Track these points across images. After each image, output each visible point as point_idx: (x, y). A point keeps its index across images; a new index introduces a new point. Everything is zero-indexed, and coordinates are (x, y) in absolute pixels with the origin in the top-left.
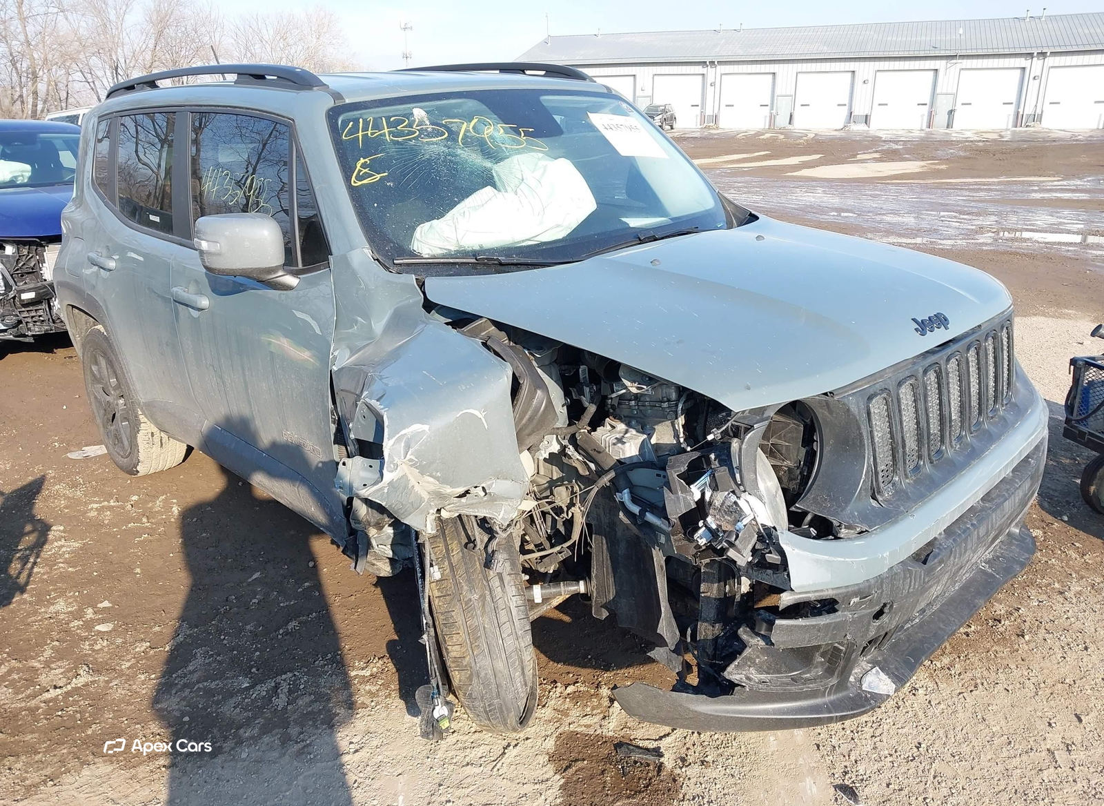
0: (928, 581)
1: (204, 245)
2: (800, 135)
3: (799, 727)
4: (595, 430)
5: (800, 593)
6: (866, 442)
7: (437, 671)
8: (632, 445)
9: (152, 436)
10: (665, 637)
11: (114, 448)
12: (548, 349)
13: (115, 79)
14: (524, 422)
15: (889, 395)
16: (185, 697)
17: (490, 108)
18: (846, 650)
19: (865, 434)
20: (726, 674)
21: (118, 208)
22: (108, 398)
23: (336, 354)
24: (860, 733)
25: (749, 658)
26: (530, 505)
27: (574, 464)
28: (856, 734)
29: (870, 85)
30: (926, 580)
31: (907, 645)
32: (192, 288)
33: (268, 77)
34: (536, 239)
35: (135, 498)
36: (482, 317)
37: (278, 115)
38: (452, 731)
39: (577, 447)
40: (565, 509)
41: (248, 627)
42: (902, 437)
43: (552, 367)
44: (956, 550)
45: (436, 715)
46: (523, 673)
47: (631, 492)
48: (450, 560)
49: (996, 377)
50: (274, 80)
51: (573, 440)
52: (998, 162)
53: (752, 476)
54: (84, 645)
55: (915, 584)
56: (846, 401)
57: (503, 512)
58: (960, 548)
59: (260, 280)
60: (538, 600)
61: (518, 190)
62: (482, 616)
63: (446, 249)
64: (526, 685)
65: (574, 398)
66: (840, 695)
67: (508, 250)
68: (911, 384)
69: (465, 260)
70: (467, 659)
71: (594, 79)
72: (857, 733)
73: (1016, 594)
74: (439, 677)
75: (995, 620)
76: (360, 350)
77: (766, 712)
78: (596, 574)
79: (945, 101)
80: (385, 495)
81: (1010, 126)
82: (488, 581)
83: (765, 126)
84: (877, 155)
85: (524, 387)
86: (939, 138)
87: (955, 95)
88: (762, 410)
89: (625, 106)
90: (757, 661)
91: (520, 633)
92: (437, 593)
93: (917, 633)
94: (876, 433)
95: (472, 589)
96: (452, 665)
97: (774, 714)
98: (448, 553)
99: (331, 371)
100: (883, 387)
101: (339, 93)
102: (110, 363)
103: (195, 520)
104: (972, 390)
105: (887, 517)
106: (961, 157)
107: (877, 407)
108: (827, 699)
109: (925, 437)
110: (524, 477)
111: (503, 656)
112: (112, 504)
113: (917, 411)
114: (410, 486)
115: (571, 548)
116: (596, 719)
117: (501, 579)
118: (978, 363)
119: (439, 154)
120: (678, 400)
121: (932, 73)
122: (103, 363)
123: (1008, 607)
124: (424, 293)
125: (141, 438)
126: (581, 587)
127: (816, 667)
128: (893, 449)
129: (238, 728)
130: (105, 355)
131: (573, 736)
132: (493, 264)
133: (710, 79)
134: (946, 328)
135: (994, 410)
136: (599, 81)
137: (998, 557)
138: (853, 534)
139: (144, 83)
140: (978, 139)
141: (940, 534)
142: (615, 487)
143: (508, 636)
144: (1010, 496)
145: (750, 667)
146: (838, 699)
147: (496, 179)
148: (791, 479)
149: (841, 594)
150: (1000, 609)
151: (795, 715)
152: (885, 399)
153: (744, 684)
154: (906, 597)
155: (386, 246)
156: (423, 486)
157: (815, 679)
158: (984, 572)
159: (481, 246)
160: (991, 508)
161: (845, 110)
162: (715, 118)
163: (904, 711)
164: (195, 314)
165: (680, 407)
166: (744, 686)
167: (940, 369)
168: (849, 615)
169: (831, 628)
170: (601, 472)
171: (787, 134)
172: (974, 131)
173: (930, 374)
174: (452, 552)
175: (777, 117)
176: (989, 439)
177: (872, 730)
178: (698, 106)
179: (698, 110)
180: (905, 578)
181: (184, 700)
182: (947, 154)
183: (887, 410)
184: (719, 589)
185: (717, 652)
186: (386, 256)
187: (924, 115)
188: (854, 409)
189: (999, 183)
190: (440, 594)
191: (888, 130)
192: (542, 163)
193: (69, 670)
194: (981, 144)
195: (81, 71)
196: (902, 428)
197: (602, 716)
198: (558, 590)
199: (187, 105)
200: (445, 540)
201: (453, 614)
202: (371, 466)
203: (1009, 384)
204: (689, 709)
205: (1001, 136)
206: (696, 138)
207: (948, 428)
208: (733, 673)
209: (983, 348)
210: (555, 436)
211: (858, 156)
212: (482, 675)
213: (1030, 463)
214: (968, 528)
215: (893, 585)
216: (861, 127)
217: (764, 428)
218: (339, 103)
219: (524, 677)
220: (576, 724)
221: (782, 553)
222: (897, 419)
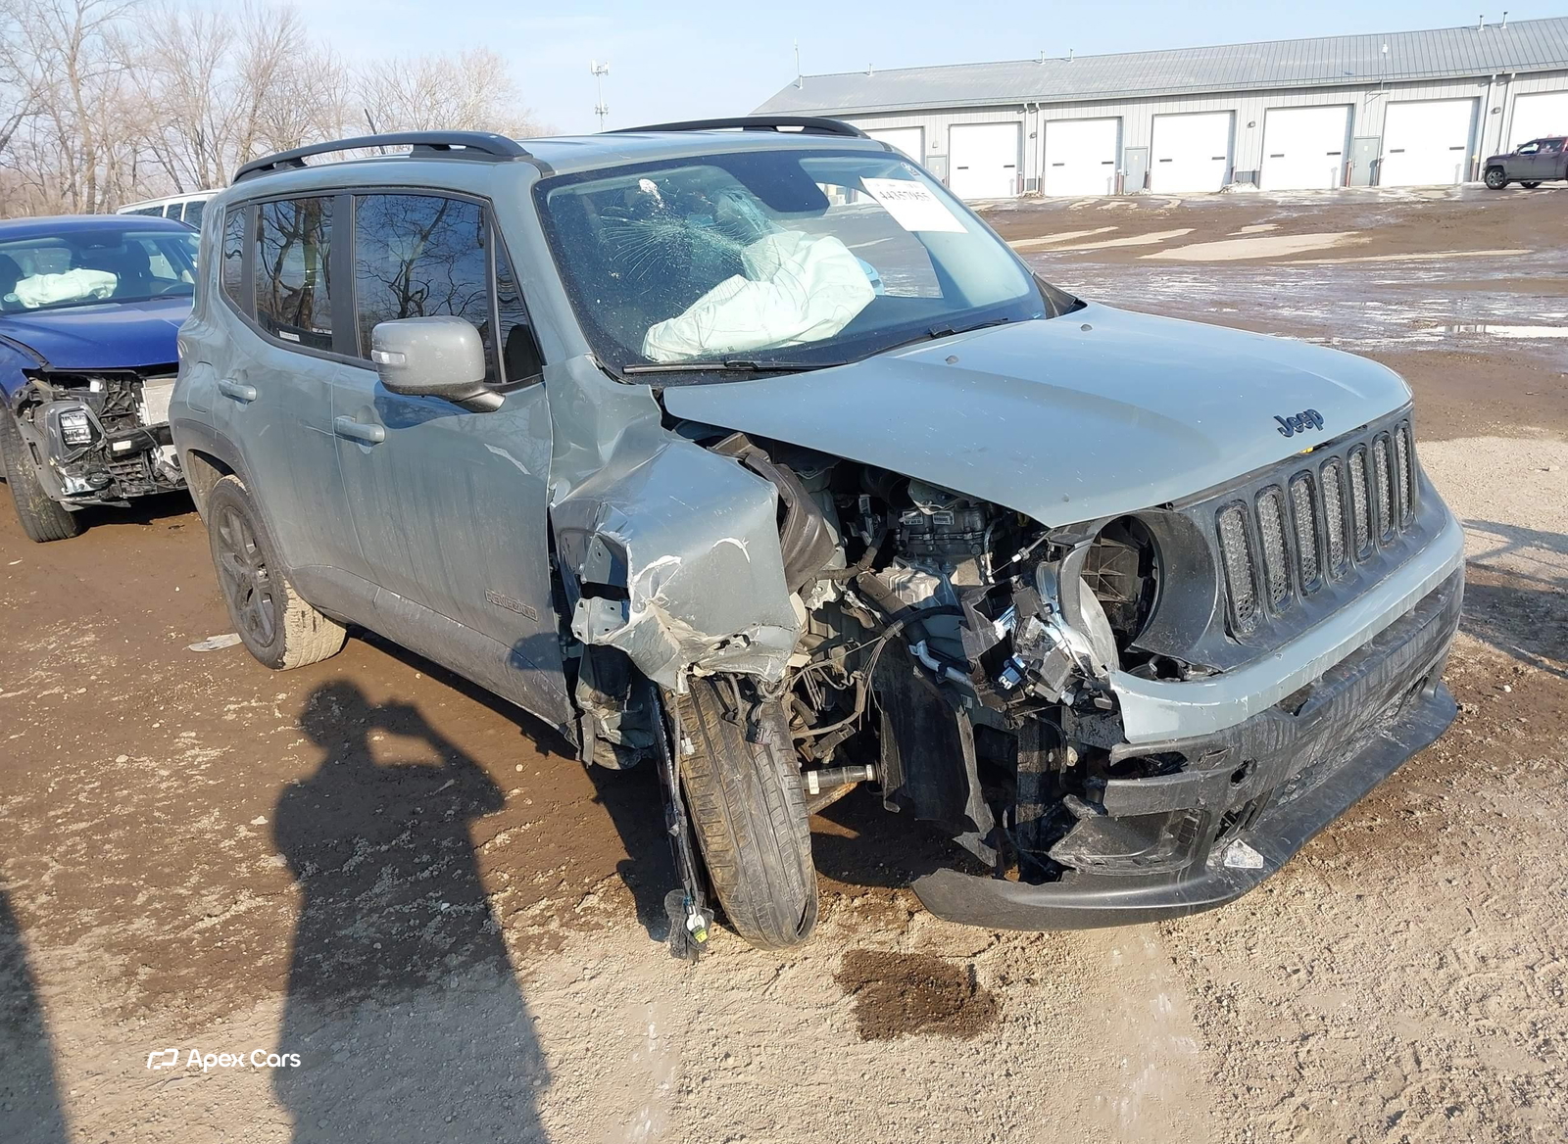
0: (1302, 737)
1: (385, 358)
2: (1160, 202)
3: (1146, 920)
4: (880, 571)
5: (1136, 745)
6: (1217, 564)
7: (691, 870)
8: (929, 587)
9: (303, 616)
10: (975, 821)
11: (251, 635)
12: (820, 470)
13: (200, 157)
14: (793, 555)
15: (1244, 507)
16: (374, 923)
17: (736, 177)
18: (1200, 822)
19: (1214, 555)
20: (1050, 854)
21: (256, 322)
22: (243, 570)
23: (554, 487)
24: (1228, 944)
25: (1080, 837)
26: (800, 660)
27: (855, 615)
28: (1223, 945)
29: (1258, 129)
30: (1299, 735)
31: (1283, 825)
32: (360, 417)
33: (452, 147)
34: (799, 338)
35: (282, 696)
36: (736, 431)
37: (470, 194)
38: (712, 951)
39: (858, 593)
40: (846, 674)
41: (444, 843)
42: (1264, 560)
43: (825, 495)
44: (1337, 701)
45: (690, 926)
46: (800, 870)
47: (928, 645)
48: (707, 734)
49: (1391, 491)
50: (462, 150)
51: (853, 584)
52: (1444, 231)
53: (1075, 607)
54: (240, 867)
55: (1283, 739)
56: (1188, 514)
57: (769, 666)
58: (1344, 698)
59: (457, 400)
60: (815, 791)
61: (775, 279)
62: (748, 800)
63: (686, 355)
64: (804, 886)
65: (853, 535)
66: (1195, 881)
67: (765, 353)
68: (1274, 496)
69: (711, 367)
70: (731, 852)
71: (868, 134)
72: (1225, 943)
73: (1438, 781)
74: (693, 878)
75: (1408, 811)
76: (585, 480)
77: (1104, 902)
78: (887, 755)
79: (1366, 148)
80: (631, 641)
81: (1461, 180)
82: (753, 758)
83: (1109, 190)
84: (1270, 227)
85: (792, 511)
86: (1359, 199)
87: (1381, 140)
88: (1085, 525)
89: (908, 167)
90: (1090, 840)
91: (795, 821)
92: (691, 774)
93: (1295, 811)
94: (1229, 555)
95: (734, 767)
96: (713, 861)
97: (1113, 905)
98: (703, 727)
99: (548, 509)
100: (1236, 498)
101: (546, 164)
102: (247, 524)
103: (362, 720)
104: (1357, 506)
105: (1246, 657)
106: (1390, 225)
107: (1230, 523)
108: (1179, 886)
109: (1295, 562)
110: (794, 622)
111: (776, 848)
112: (254, 704)
113: (1282, 530)
114: (660, 632)
115: (855, 723)
116: (892, 935)
117: (770, 756)
118: (1365, 473)
119: (674, 236)
120: (984, 530)
121: (1345, 109)
122: (236, 523)
123: (1426, 797)
124: (663, 408)
125: (289, 619)
126: (869, 773)
127: (1164, 846)
128: (1252, 575)
129: (444, 955)
130: (240, 513)
131: (862, 954)
132: (747, 370)
133: (1029, 130)
134: (1320, 428)
135: (1391, 534)
136: (874, 136)
137: (1405, 724)
138: (1203, 676)
139: (287, 161)
140: (1414, 199)
141: (1317, 680)
142: (907, 637)
143: (781, 824)
144: (1411, 639)
145: (1080, 846)
146: (1193, 886)
147: (746, 265)
148: (1126, 618)
149: (1187, 746)
150: (1415, 798)
151: (1139, 905)
152: (1239, 512)
153: (1073, 866)
154: (1273, 754)
155: (613, 351)
156: (674, 634)
157: (1163, 861)
158: (1385, 741)
159: (731, 349)
160: (1384, 652)
161: (1223, 165)
162: (1039, 183)
163: (1285, 918)
164: (366, 450)
165: (987, 539)
166: (1074, 869)
167: (1312, 477)
168: (1199, 775)
169: (1178, 791)
170: (887, 622)
171: (1142, 201)
172: (1408, 189)
173: (1298, 484)
174: (708, 724)
175: (1127, 179)
176: (1381, 568)
177: (1243, 940)
178: (1013, 166)
179: (1013, 172)
180: (1270, 731)
181: (373, 927)
182: (1372, 222)
183: (1243, 527)
184: (1040, 757)
185: (1042, 837)
186: (614, 364)
187: (1336, 169)
188: (1199, 523)
189: (1445, 260)
190: (695, 775)
191: (1285, 191)
192: (804, 244)
193: (225, 896)
194: (1420, 206)
195: (153, 148)
196: (1262, 548)
197: (899, 931)
198: (839, 776)
199: (349, 187)
200: (699, 711)
201: (712, 798)
202: (612, 609)
203: (1410, 501)
204: (1006, 900)
205: (1448, 195)
206: (1013, 210)
207: (1325, 551)
208: (1059, 853)
209: (1370, 452)
210: (830, 581)
211: (1243, 229)
212: (750, 872)
213: (1439, 600)
214: (1354, 675)
215: (1255, 739)
216: (1247, 188)
217: (1087, 548)
218: (547, 176)
219: (801, 875)
220: (867, 941)
221: (1113, 696)
222: (1257, 538)
